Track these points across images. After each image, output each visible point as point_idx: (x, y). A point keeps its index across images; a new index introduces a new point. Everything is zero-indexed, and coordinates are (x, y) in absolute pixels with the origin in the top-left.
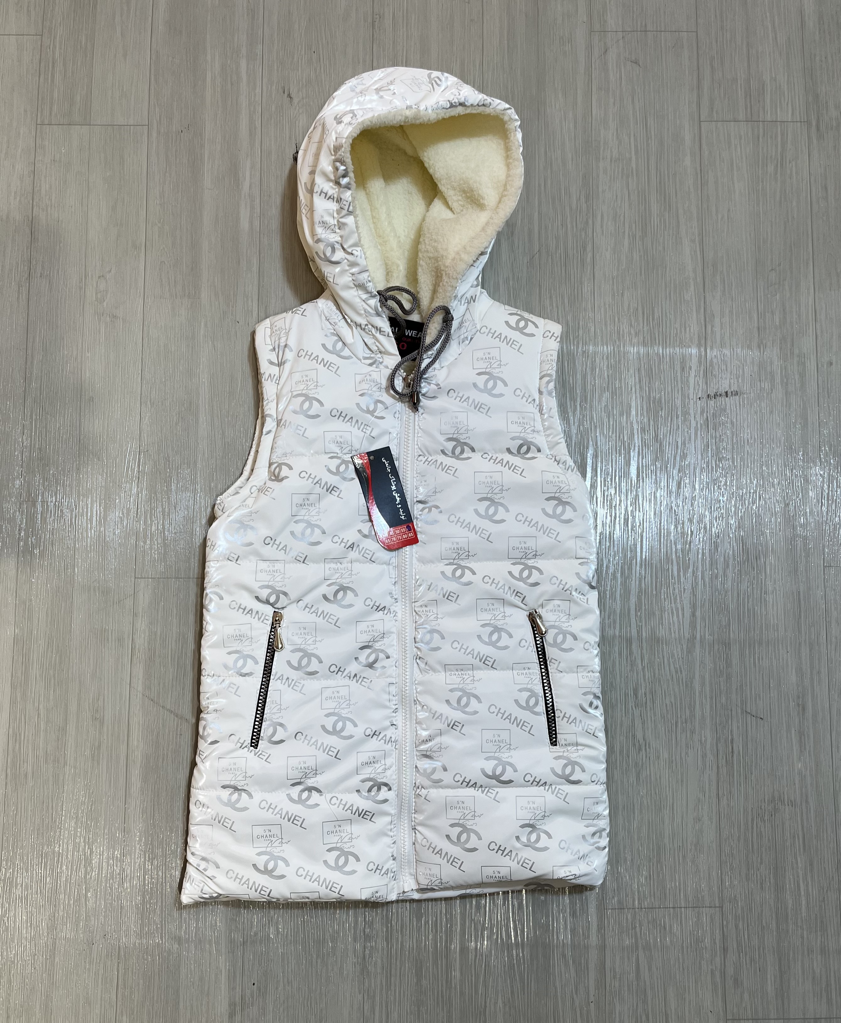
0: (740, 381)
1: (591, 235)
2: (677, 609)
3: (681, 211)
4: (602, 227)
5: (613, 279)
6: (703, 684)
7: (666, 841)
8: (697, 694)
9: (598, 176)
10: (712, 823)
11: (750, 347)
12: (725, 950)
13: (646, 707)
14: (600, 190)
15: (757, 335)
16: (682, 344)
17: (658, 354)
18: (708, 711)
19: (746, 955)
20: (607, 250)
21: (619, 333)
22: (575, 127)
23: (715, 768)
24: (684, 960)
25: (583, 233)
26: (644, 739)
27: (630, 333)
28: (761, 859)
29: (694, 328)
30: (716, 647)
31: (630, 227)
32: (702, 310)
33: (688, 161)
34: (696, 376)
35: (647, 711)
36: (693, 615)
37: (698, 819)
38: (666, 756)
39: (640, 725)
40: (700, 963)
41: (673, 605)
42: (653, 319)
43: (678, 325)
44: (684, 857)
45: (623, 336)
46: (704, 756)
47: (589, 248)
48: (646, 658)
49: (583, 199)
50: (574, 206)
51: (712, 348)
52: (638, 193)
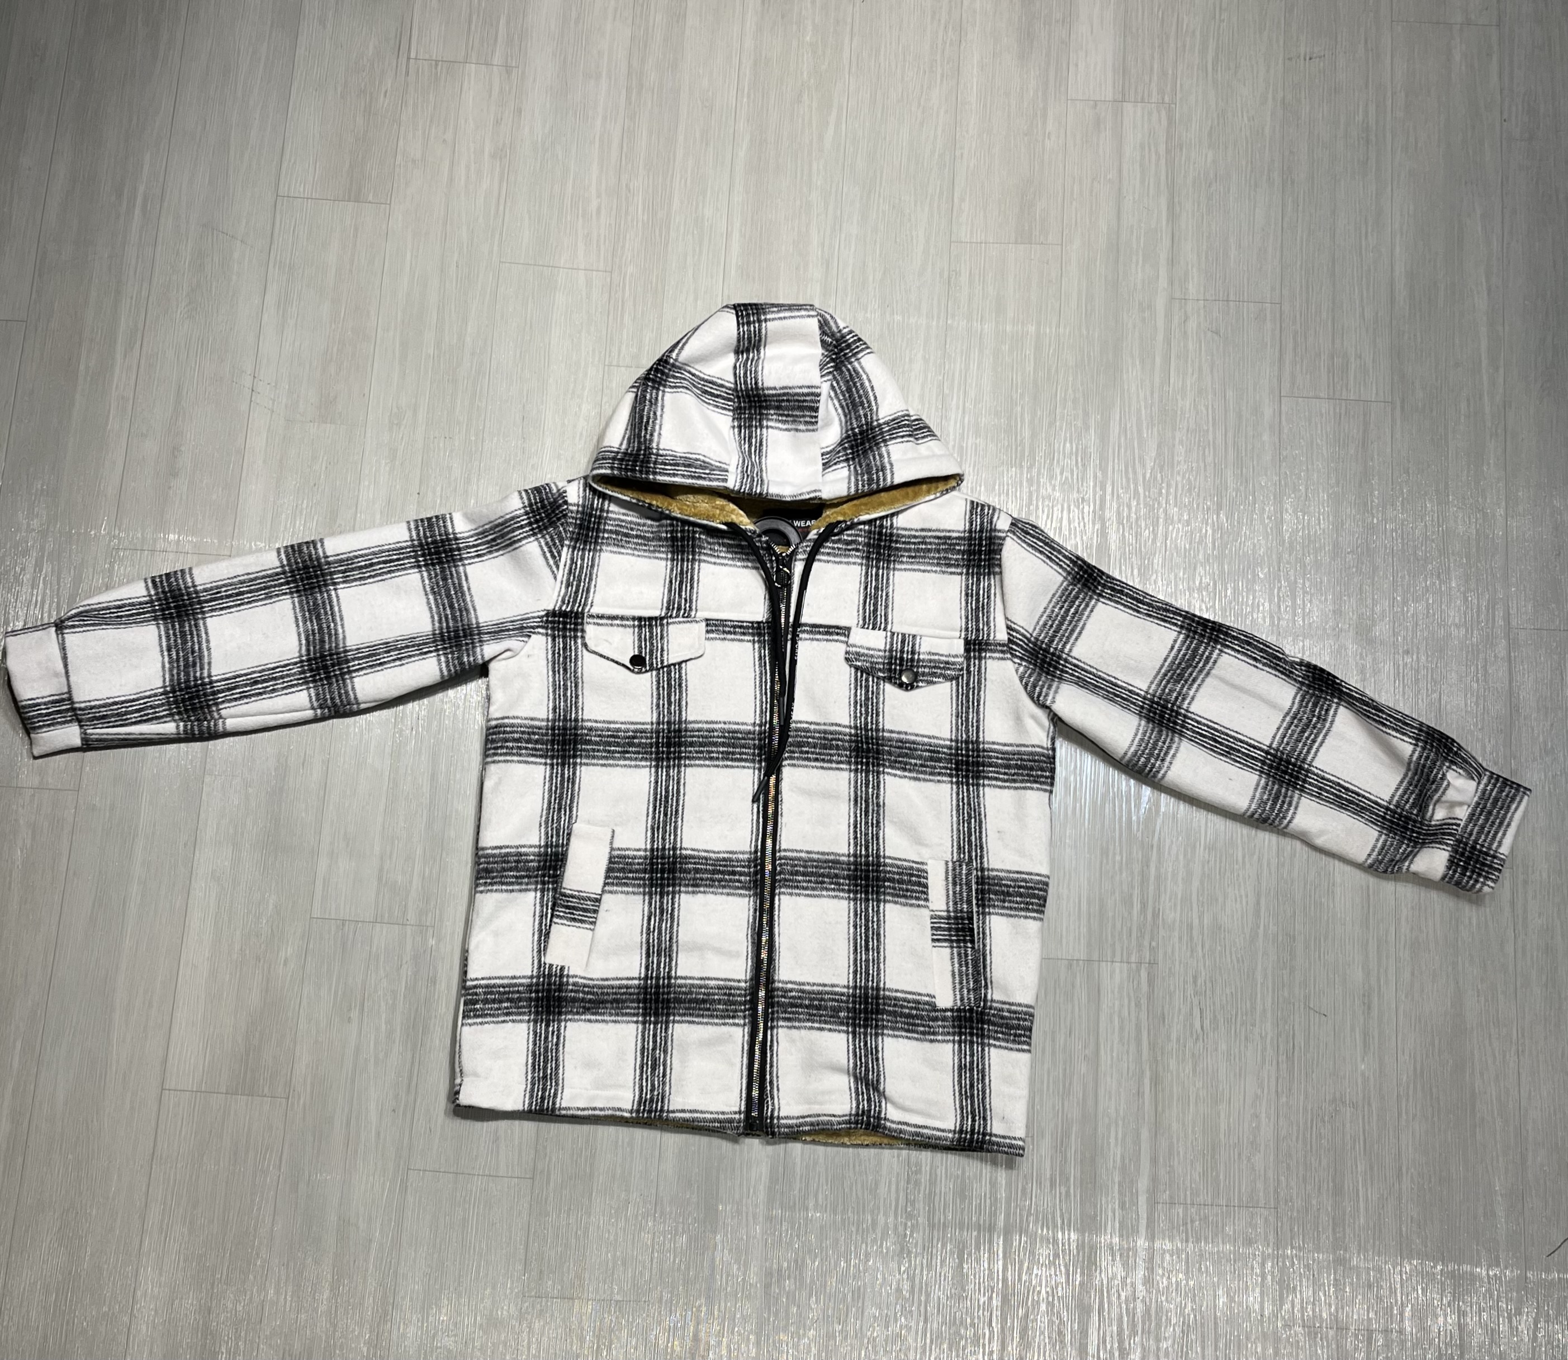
2: (1241, 896)
6: (1265, 976)
7: (1222, 1136)
8: (1259, 985)
9: (1174, 446)
10: (1270, 1120)
18: (1270, 1005)
22: (1152, 394)
23: (1274, 1063)
28: (1320, 1161)
30: (1280, 938)
33: (1266, 437)
35: (1206, 1000)
36: (1258, 903)
37: (1255, 1116)
39: (1198, 1014)
41: (1237, 892)
44: (1239, 1154)
46: (1264, 1049)
48: (1207, 946)
49: (1157, 467)
50: (1148, 475)
52: (1215, 465)
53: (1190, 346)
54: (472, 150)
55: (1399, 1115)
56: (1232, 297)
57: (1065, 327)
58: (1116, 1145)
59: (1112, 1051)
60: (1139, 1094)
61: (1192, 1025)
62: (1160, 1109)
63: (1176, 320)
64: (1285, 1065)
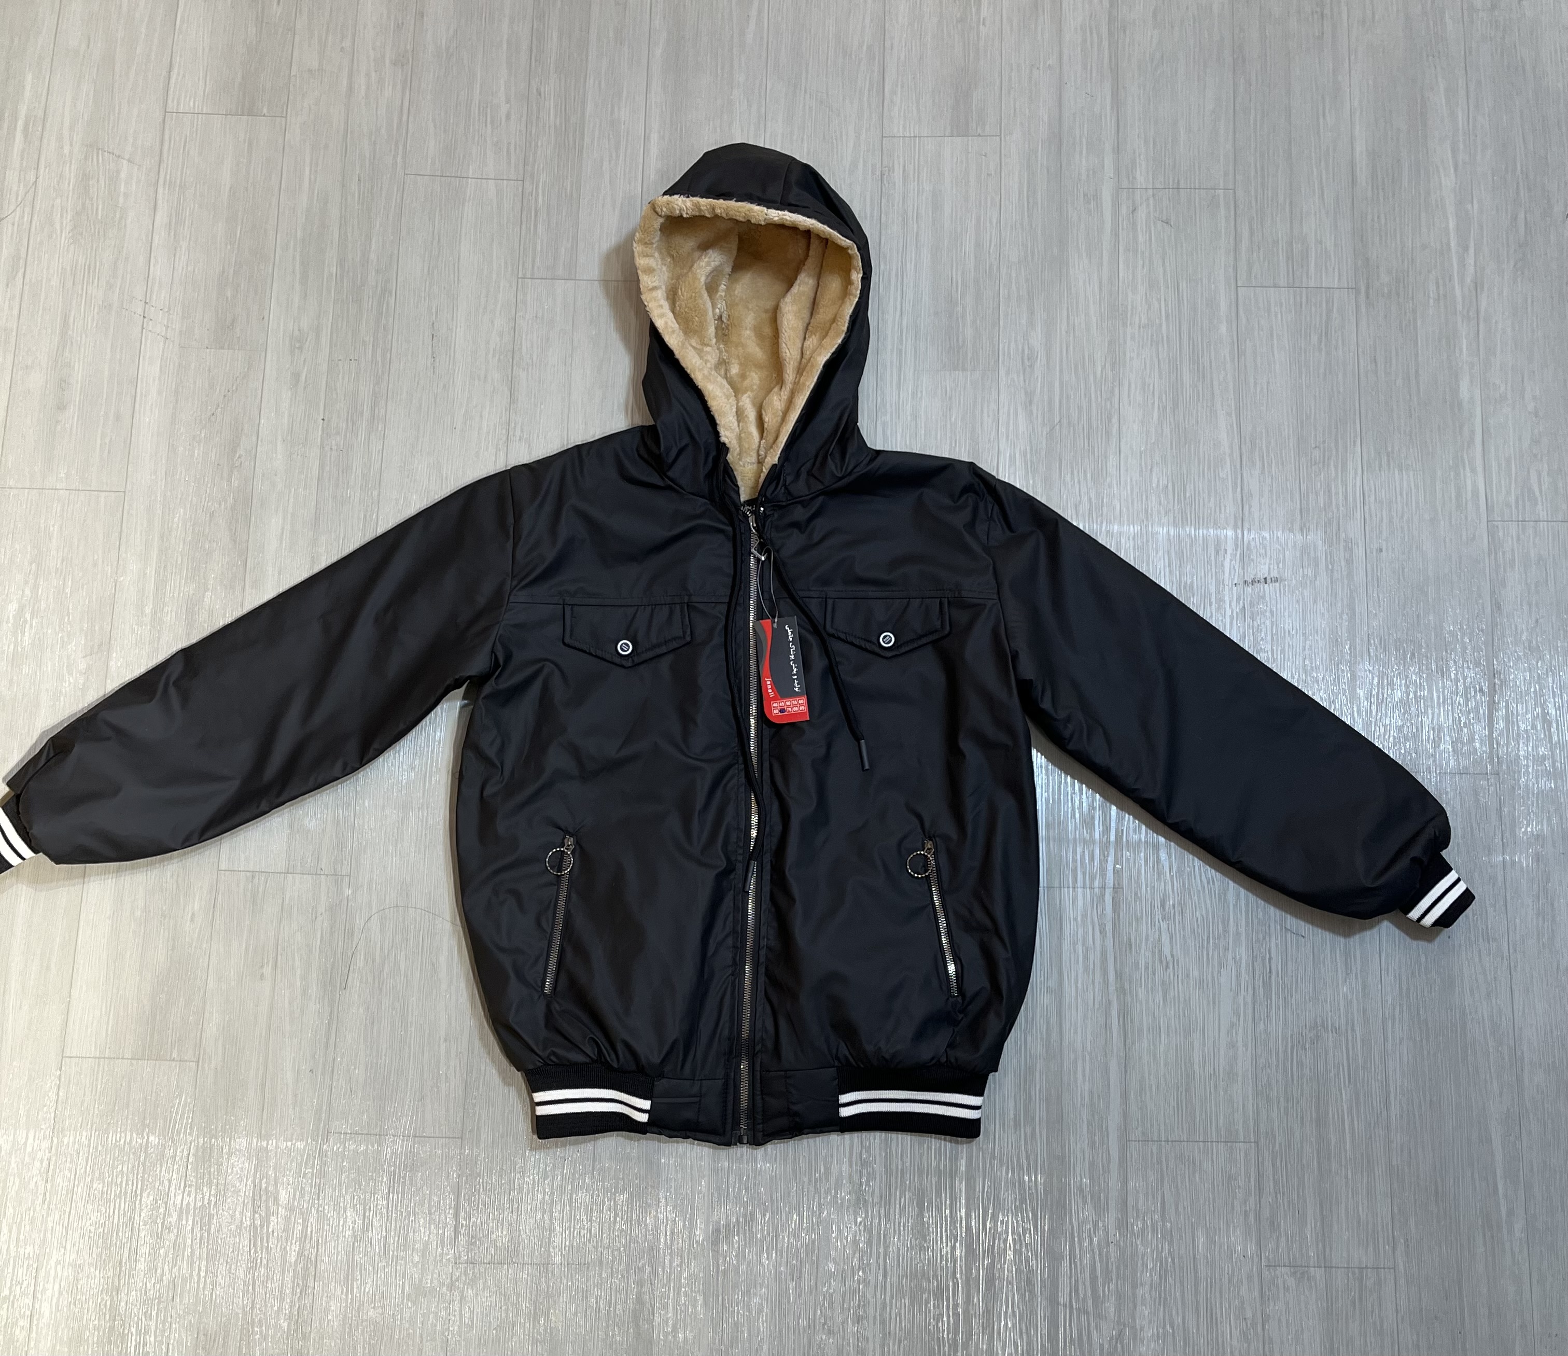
0: (1281, 565)
1: (1116, 406)
3: (1216, 383)
4: (1129, 396)
5: (1141, 453)
7: (1196, 1067)
9: (1125, 343)
10: (1247, 1050)
11: (1291, 530)
12: (1260, 1189)
13: (1174, 921)
14: (1128, 358)
15: (1299, 517)
16: (1216, 525)
17: (1190, 535)
18: (1243, 927)
19: (1284, 1194)
20: (1134, 422)
21: (1146, 511)
22: (1101, 289)
23: (1250, 989)
24: (1214, 1199)
25: (1108, 404)
26: (1172, 956)
27: (1159, 513)
28: (1302, 1091)
29: (1230, 508)
31: (1160, 398)
32: (1239, 489)
33: (1223, 329)
34: (1231, 560)
35: (1175, 924)
37: (1232, 1045)
38: (1196, 973)
39: (1168, 941)
40: (1233, 1204)
42: (1185, 498)
43: (1212, 505)
44: (1216, 1087)
45: (1151, 515)
46: (1238, 976)
47: (1115, 420)
48: (1175, 869)
49: (1108, 365)
50: (1099, 374)
51: (1249, 530)
52: (1169, 362)
53: (1141, 239)
54: (372, 57)
55: (1385, 1039)
56: (1182, 185)
57: (1006, 223)
58: (1084, 1081)
59: (1076, 982)
60: (1107, 1026)
61: (1160, 951)
62: (1129, 1041)
63: (1124, 210)
64: (1261, 990)
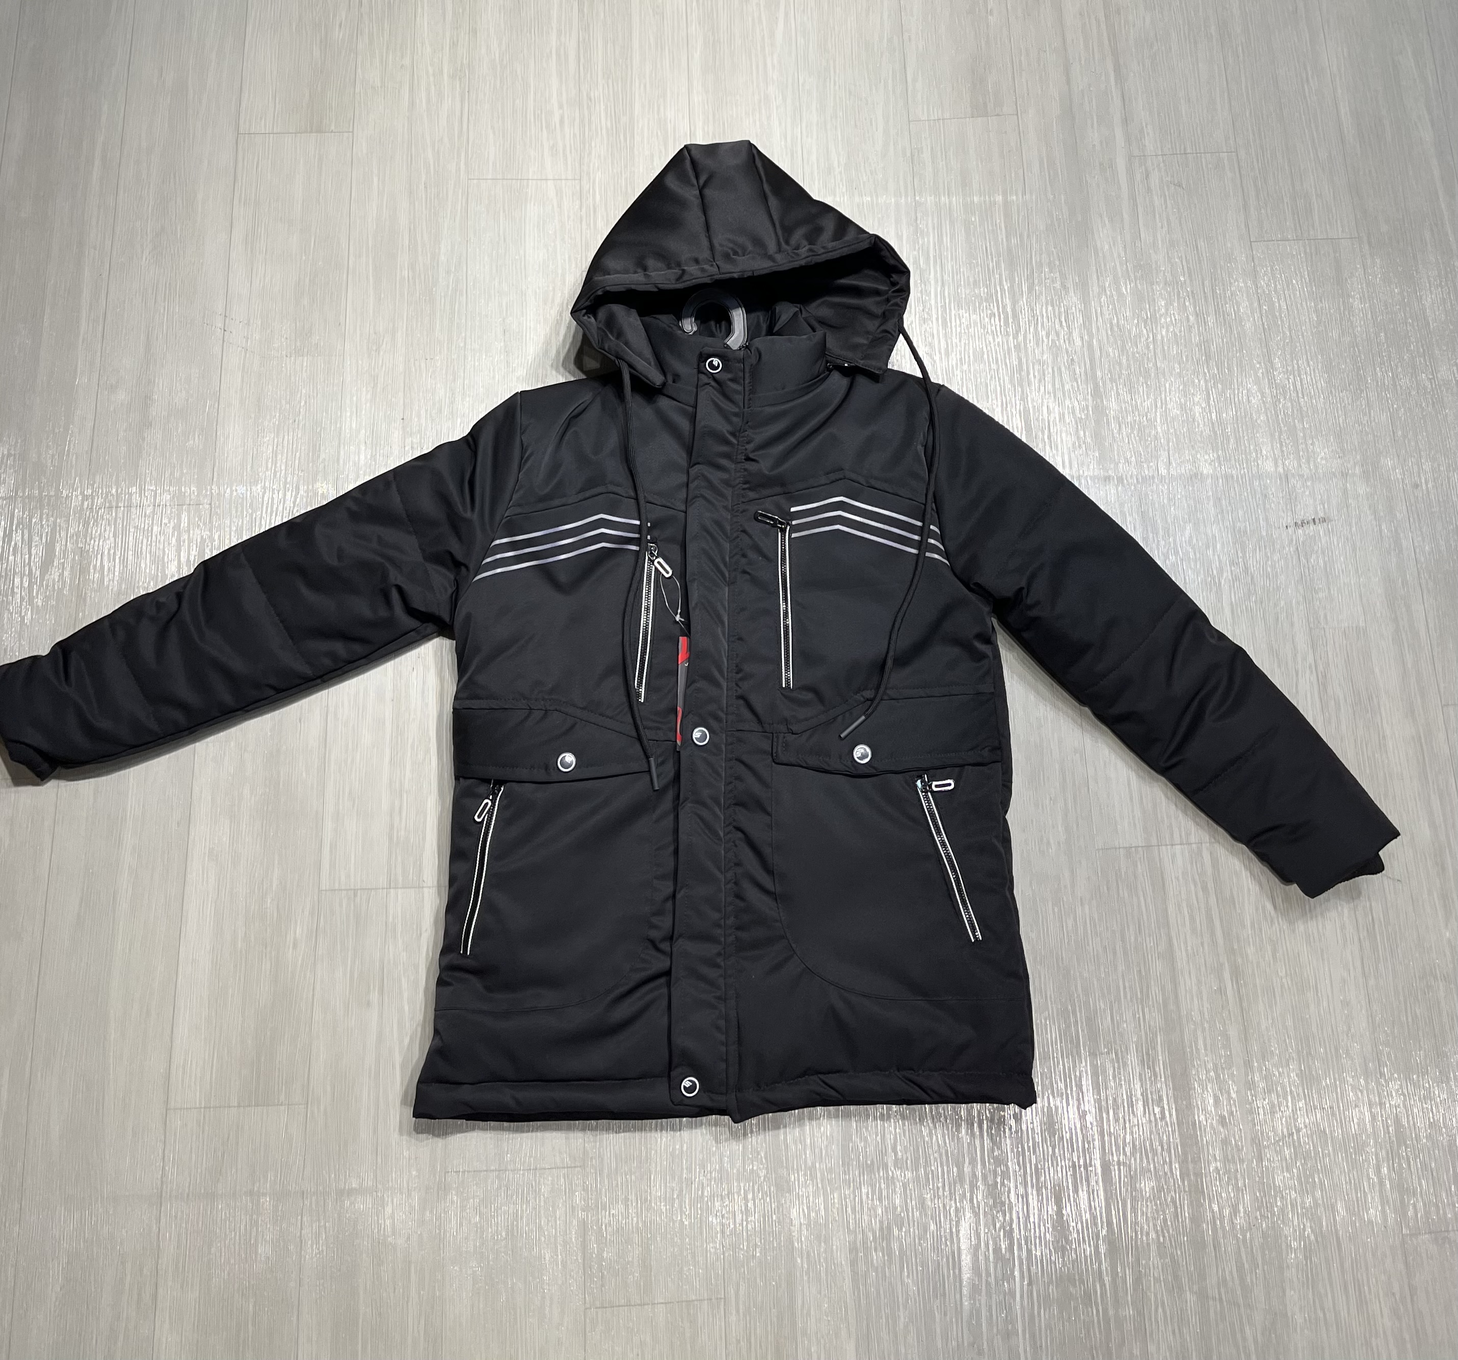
0: (1326, 507)
22: (1125, 251)
53: (1157, 202)
54: (431, 71)
56: (1189, 151)
57: (1031, 194)
59: (1186, 943)
60: (1221, 991)
62: (1245, 1004)
63: (1138, 177)
